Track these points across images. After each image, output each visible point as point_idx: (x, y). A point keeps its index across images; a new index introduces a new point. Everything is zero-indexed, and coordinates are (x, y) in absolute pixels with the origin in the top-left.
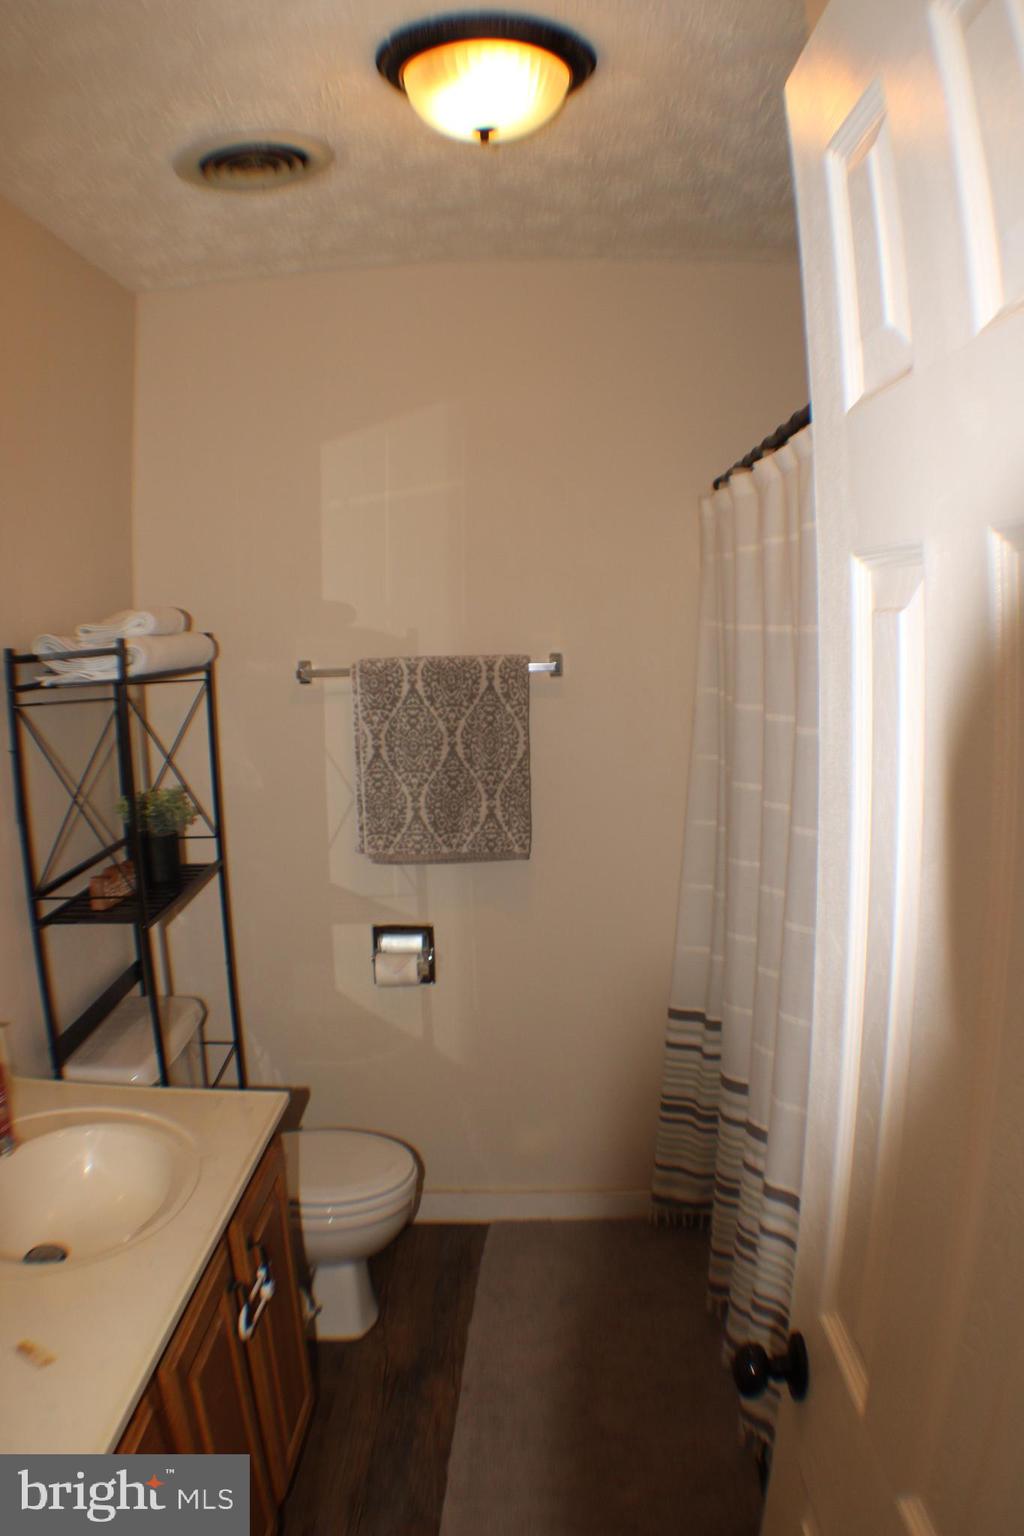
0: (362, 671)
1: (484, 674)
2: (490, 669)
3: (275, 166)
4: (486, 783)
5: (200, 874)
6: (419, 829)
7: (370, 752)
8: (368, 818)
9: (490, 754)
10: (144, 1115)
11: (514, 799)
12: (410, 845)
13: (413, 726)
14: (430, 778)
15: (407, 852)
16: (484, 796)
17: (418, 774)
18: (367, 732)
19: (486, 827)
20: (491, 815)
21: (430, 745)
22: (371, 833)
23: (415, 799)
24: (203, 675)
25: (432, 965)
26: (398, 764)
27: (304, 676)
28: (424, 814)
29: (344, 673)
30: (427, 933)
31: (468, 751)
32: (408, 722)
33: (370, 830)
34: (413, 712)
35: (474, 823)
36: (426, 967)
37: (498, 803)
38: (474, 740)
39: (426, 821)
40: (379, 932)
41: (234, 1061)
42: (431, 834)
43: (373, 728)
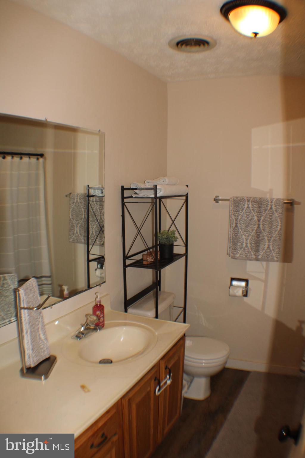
0: (233, 200)
1: (270, 204)
2: (272, 202)
3: (200, 45)
4: (268, 237)
5: (179, 256)
6: (247, 250)
7: (234, 225)
8: (232, 245)
9: (270, 228)
10: (143, 325)
11: (276, 243)
12: (244, 254)
13: (248, 218)
14: (252, 234)
15: (243, 256)
16: (267, 241)
17: (248, 233)
18: (234, 219)
19: (267, 251)
20: (268, 247)
21: (252, 224)
22: (233, 250)
23: (247, 240)
24: (184, 198)
25: (247, 292)
26: (243, 229)
27: (216, 200)
28: (249, 245)
29: (228, 200)
30: (247, 281)
31: (263, 227)
32: (246, 216)
33: (232, 248)
34: (248, 214)
35: (264, 249)
36: (245, 292)
37: (271, 244)
38: (266, 223)
39: (249, 247)
40: (233, 279)
41: (183, 313)
42: (250, 251)
43: (236, 217)
